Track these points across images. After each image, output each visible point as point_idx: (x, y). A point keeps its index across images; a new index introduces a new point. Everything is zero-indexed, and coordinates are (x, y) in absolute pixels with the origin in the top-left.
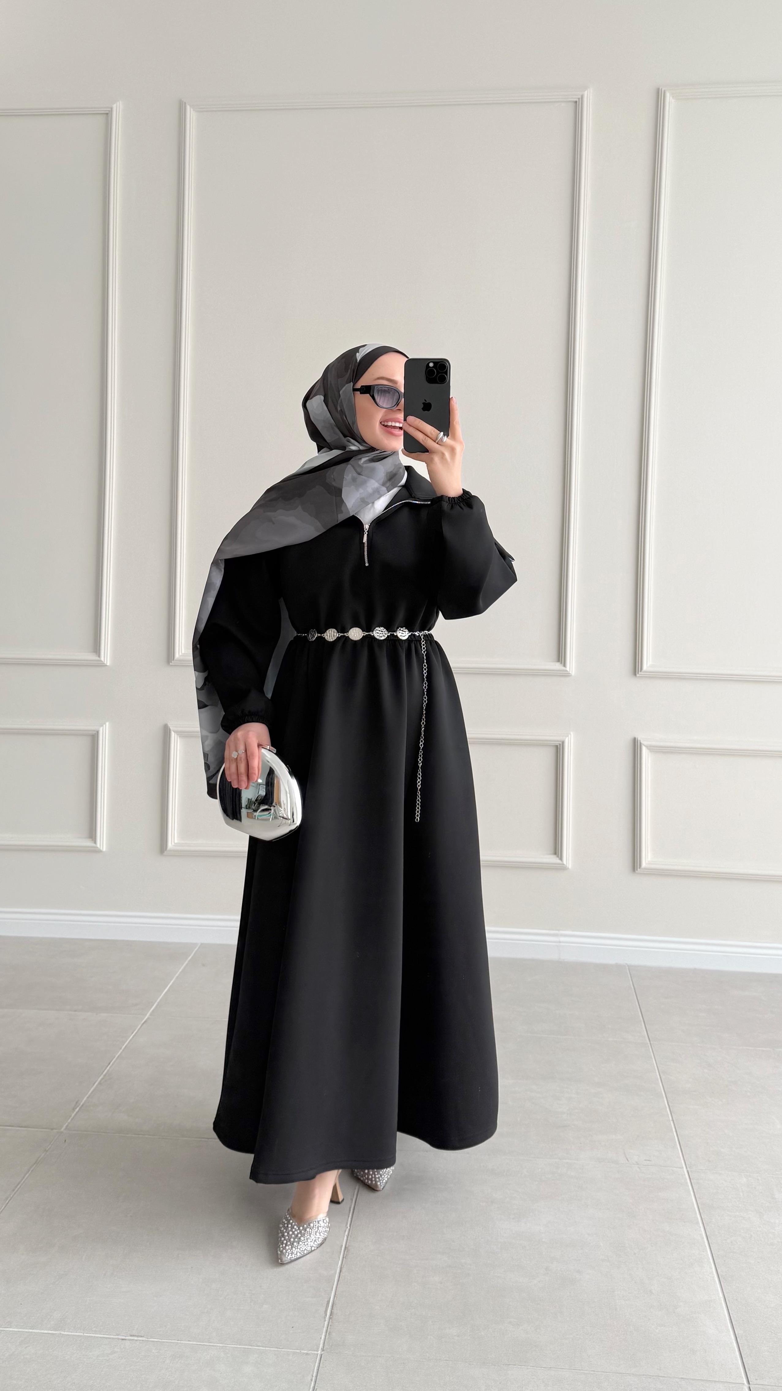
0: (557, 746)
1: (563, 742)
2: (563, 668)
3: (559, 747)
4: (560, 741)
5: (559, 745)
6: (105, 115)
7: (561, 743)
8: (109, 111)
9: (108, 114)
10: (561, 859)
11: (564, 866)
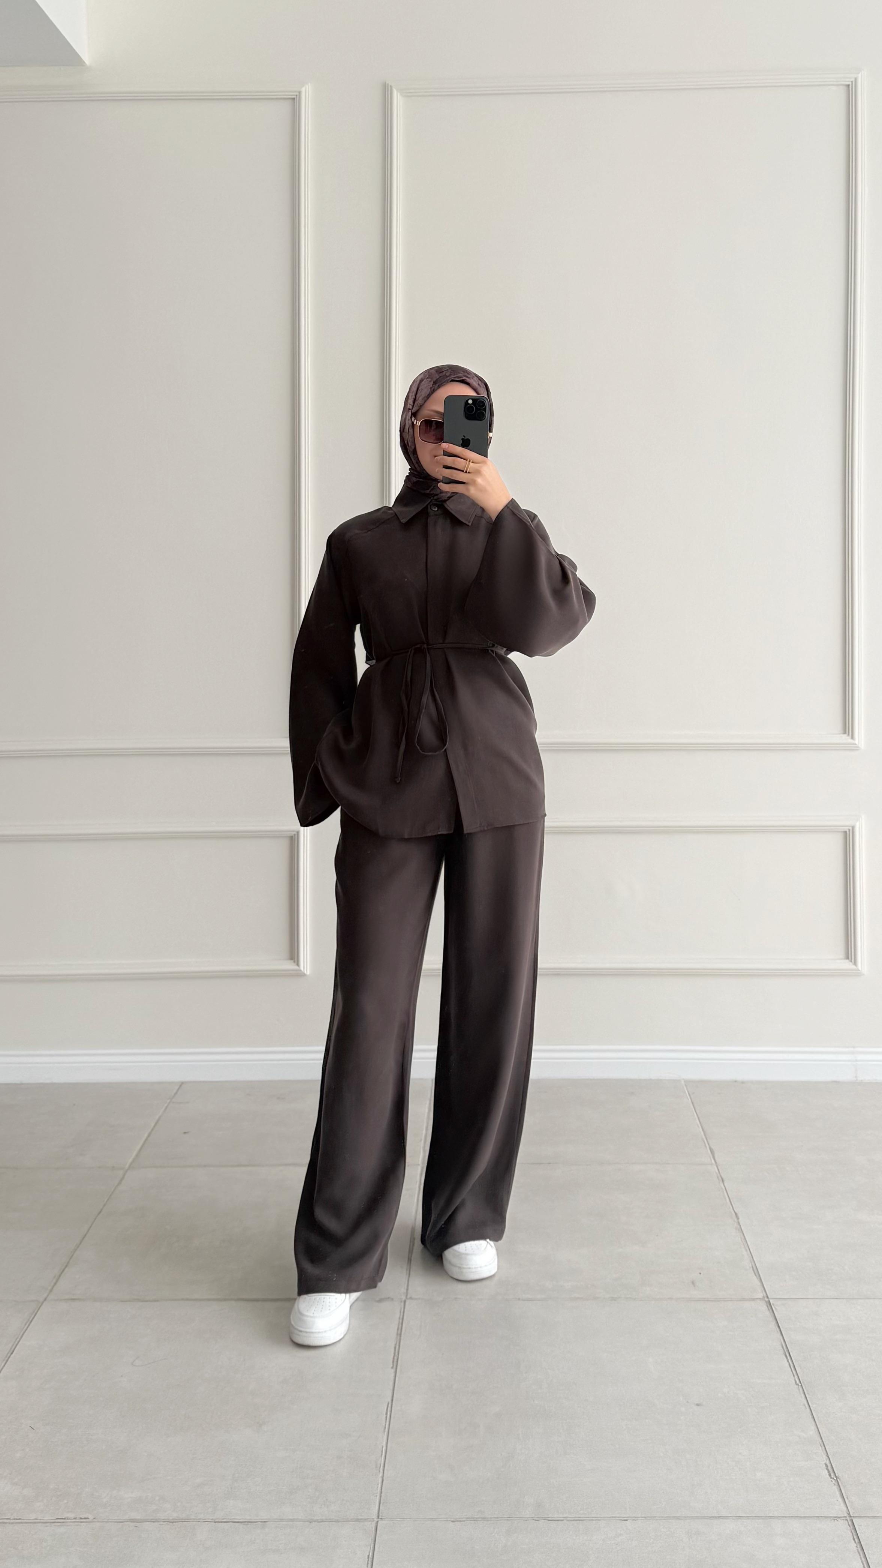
0: (846, 832)
1: (853, 828)
2: (850, 741)
3: (848, 832)
4: (850, 826)
5: (848, 831)
6: (289, 99)
7: (851, 828)
8: (296, 95)
9: (294, 99)
10: (855, 963)
11: (859, 972)
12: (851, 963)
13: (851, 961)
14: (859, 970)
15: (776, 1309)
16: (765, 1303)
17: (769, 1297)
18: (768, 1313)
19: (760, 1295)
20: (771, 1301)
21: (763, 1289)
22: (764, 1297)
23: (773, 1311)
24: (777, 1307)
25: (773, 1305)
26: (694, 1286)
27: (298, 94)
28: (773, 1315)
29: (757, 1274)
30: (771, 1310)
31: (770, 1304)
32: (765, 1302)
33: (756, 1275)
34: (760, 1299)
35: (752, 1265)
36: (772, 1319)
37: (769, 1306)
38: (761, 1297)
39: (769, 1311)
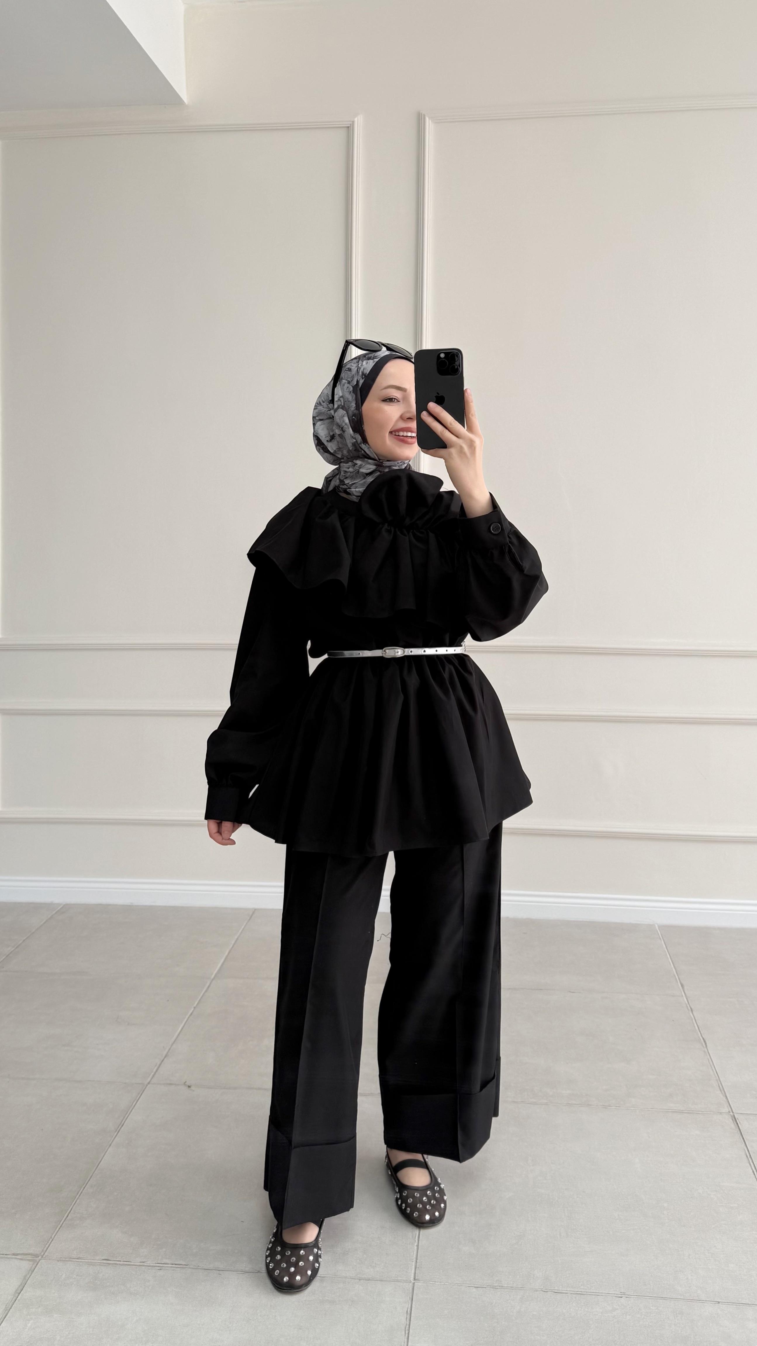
6: (346, 128)
8: (351, 124)
9: (348, 127)
15: (740, 1122)
16: (731, 1116)
17: (734, 1112)
18: (733, 1126)
19: (726, 1109)
20: (736, 1115)
21: (728, 1105)
22: (729, 1112)
23: (737, 1124)
27: (351, 123)
28: (738, 1128)
31: (735, 1118)
33: (722, 1092)
34: (726, 1113)
36: (736, 1130)
38: (727, 1111)
39: (734, 1124)
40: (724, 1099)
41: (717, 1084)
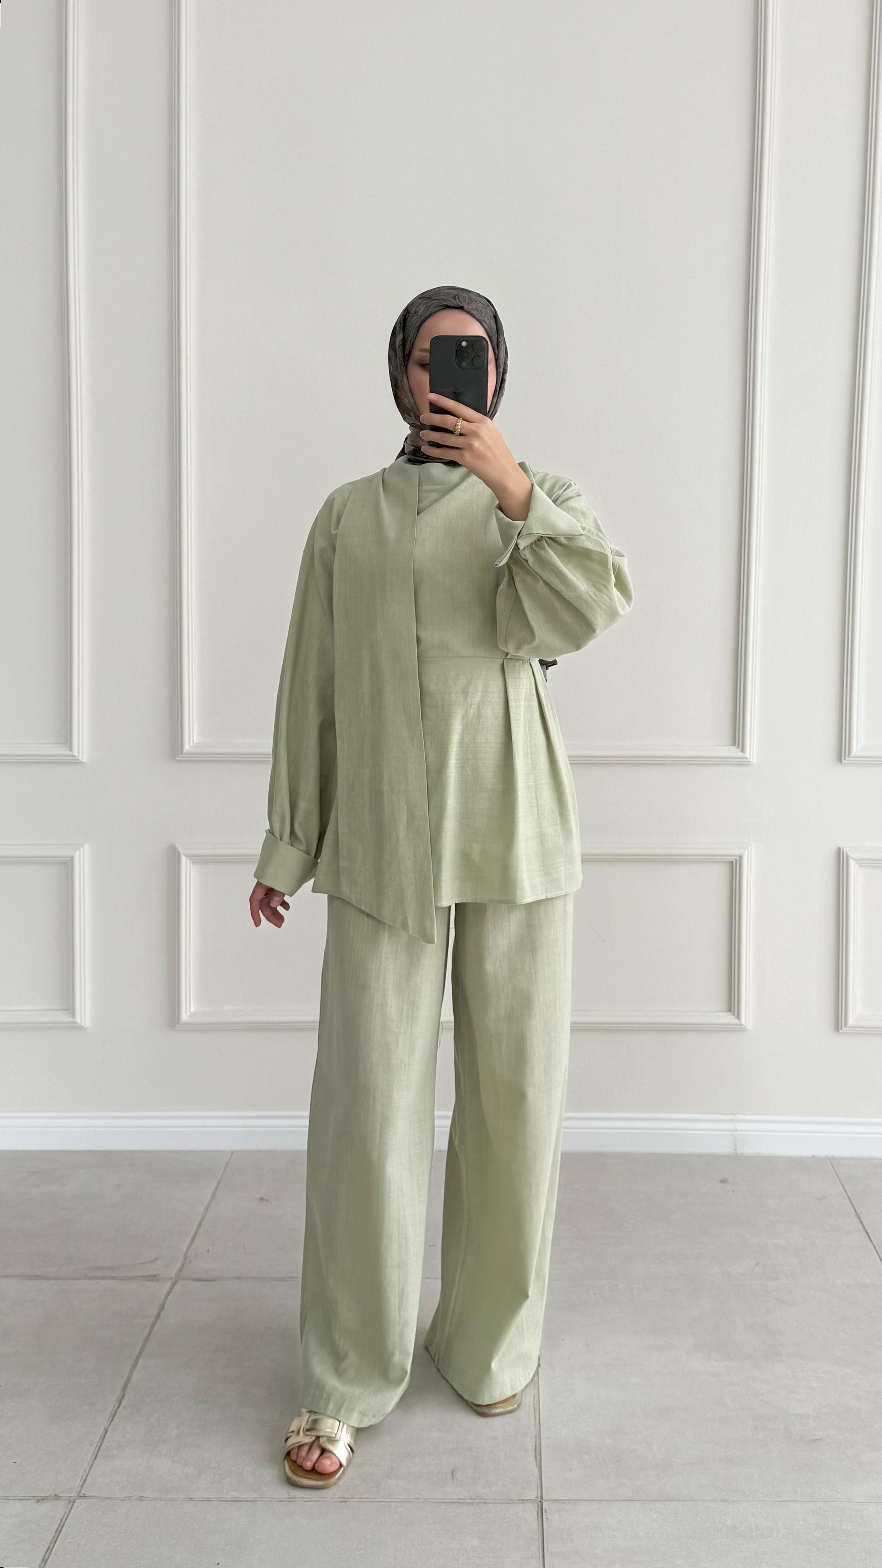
0: (731, 862)
1: (741, 857)
2: (740, 754)
3: (734, 863)
4: (737, 856)
5: (734, 860)
7: (737, 858)
10: (738, 1017)
11: (742, 1027)
12: (733, 1017)
13: (734, 1015)
14: (742, 1025)
15: (547, 1518)
16: (536, 1508)
17: (544, 1498)
18: (535, 1525)
19: (532, 1494)
20: (544, 1504)
21: (539, 1483)
22: (537, 1497)
23: (542, 1521)
24: (548, 1516)
25: (545, 1512)
26: (453, 1478)
28: (541, 1529)
29: (538, 1458)
30: (540, 1519)
31: (542, 1510)
32: (537, 1505)
33: (536, 1461)
34: (531, 1500)
35: (536, 1443)
36: (537, 1536)
37: (540, 1512)
38: (533, 1498)
39: (538, 1521)
40: (537, 1474)
41: (534, 1444)
